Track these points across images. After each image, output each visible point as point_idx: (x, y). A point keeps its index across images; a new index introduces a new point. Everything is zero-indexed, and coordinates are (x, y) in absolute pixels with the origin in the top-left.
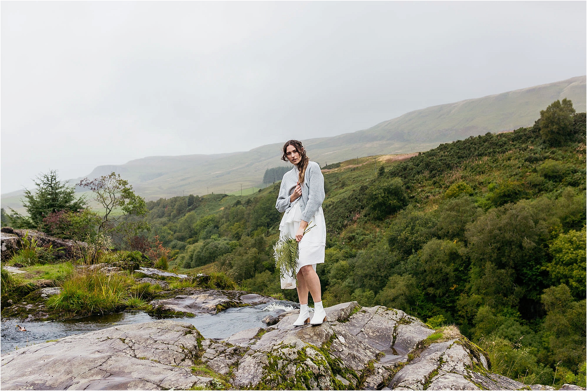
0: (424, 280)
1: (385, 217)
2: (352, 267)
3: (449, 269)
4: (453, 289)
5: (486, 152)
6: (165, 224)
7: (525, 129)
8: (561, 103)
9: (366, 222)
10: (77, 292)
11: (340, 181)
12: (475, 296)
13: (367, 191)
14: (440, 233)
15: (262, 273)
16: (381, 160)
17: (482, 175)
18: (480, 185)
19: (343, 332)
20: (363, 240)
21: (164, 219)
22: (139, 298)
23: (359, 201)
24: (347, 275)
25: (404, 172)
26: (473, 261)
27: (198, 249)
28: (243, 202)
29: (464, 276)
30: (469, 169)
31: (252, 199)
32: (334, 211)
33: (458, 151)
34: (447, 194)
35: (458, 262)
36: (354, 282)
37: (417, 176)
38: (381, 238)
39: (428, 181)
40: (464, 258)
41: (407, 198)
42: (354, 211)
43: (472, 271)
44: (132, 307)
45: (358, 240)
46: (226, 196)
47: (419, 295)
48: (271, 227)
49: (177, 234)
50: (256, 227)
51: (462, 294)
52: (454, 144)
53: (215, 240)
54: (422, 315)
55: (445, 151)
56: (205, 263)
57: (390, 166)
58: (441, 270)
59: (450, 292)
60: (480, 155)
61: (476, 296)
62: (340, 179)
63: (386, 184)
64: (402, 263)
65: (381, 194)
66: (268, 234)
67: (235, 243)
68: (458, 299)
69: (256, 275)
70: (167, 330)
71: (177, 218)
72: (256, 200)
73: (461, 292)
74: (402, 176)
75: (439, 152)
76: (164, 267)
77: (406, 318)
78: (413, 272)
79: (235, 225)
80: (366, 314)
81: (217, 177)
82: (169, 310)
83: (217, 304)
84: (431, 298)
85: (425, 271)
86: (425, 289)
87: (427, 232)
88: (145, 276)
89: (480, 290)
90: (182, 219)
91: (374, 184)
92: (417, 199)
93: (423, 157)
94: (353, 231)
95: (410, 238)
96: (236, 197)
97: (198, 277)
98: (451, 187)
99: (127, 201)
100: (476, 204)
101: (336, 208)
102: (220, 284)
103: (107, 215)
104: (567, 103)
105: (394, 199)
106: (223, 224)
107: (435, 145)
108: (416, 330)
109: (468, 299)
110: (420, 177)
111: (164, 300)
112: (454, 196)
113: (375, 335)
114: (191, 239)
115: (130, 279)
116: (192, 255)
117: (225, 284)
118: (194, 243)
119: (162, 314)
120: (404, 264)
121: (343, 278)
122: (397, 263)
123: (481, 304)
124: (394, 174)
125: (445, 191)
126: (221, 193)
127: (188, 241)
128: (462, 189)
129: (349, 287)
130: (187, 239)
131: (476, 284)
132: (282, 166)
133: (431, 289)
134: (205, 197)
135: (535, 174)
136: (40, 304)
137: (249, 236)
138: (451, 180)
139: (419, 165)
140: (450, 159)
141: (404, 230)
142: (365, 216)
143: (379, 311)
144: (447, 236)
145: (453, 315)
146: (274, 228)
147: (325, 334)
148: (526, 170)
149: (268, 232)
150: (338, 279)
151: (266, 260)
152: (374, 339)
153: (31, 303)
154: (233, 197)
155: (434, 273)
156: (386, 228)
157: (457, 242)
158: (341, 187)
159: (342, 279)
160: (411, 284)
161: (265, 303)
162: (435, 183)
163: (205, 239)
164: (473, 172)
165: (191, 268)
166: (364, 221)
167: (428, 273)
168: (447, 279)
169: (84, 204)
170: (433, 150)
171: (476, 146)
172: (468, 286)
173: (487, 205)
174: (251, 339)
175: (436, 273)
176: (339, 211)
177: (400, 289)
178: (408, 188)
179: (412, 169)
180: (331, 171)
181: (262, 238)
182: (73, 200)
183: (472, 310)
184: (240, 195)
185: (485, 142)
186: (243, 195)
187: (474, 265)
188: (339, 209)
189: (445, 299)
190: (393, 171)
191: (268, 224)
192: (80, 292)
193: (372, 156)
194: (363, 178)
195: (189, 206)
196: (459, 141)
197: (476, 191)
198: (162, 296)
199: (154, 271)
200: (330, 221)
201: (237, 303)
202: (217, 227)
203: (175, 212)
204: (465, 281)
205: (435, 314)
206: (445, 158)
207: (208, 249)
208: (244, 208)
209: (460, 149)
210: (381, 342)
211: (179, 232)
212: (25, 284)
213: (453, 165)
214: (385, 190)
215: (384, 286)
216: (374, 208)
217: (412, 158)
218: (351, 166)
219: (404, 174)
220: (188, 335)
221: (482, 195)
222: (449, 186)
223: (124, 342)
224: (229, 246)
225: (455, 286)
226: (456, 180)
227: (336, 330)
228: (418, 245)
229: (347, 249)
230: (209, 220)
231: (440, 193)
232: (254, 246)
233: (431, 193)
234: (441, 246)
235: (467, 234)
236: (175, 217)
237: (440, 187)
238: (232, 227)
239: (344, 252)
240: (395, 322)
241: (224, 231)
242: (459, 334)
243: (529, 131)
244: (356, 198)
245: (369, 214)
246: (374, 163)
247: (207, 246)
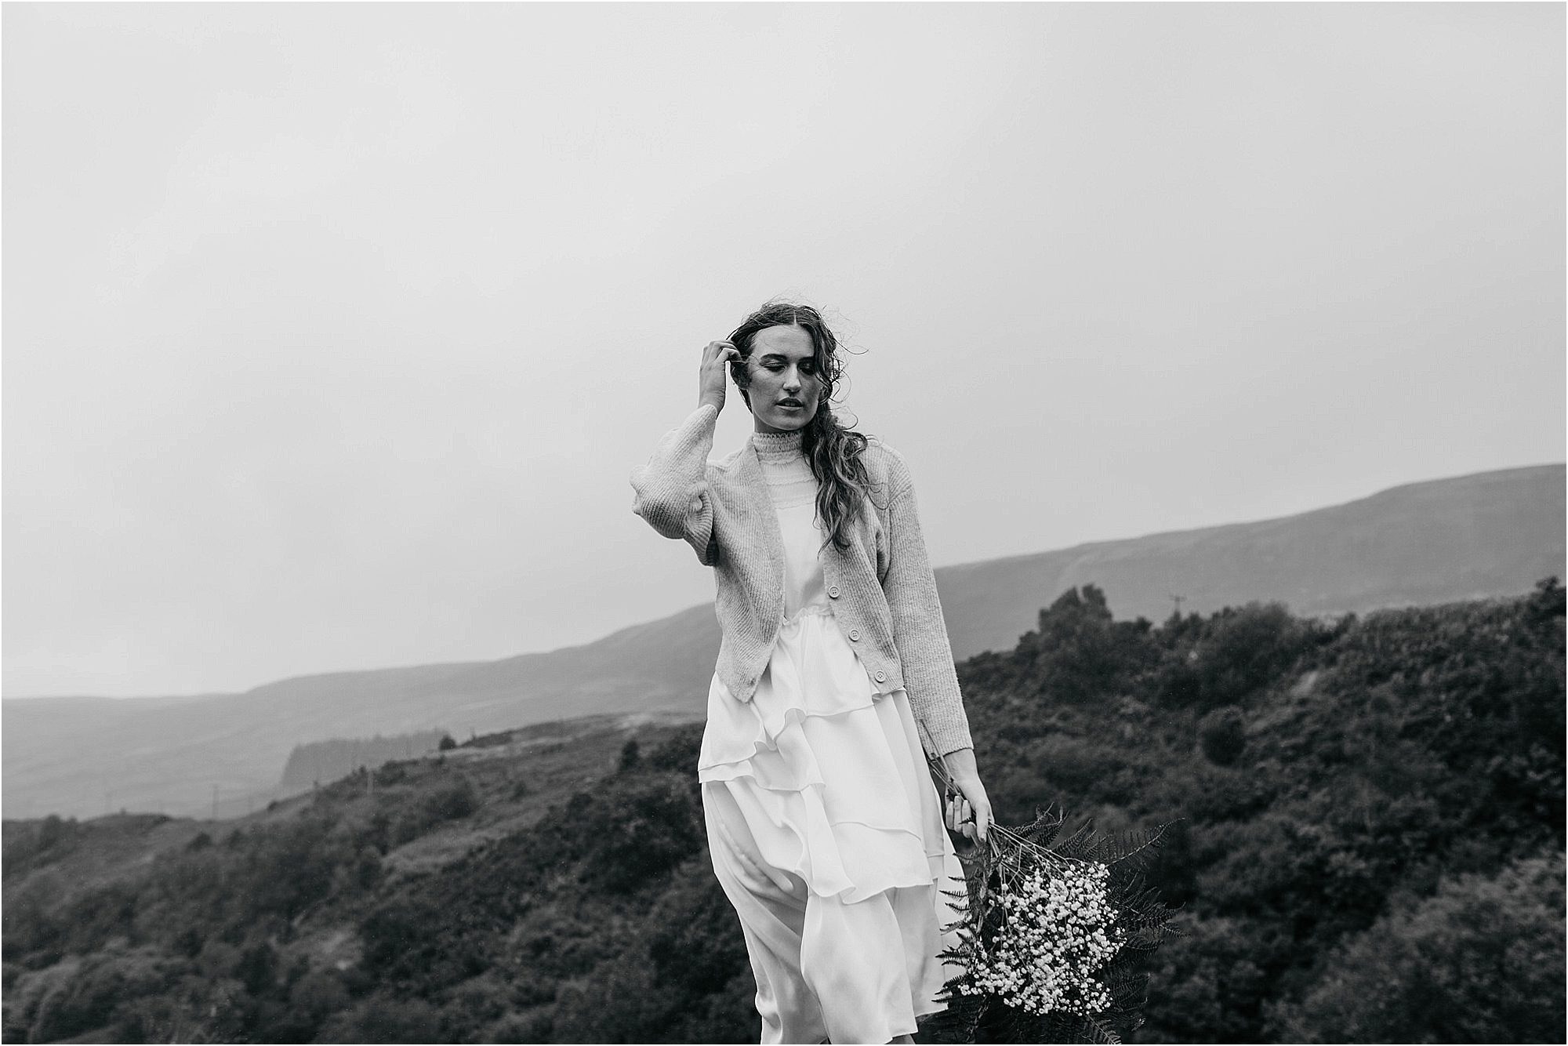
1: (638, 884)
7: (996, 657)
8: (1080, 594)
9: (583, 899)
11: (511, 782)
13: (590, 811)
16: (625, 725)
20: (572, 950)
23: (566, 837)
27: (59, 986)
28: (217, 840)
31: (246, 831)
42: (551, 865)
45: (560, 951)
46: (163, 819)
48: (298, 913)
50: (254, 913)
53: (118, 956)
57: (650, 743)
62: (511, 776)
63: (641, 788)
66: (288, 936)
67: (180, 963)
72: (259, 836)
74: (685, 768)
79: (187, 908)
81: (141, 763)
91: (608, 789)
94: (546, 924)
95: (708, 944)
96: (196, 823)
101: (498, 859)
104: (1095, 596)
105: (665, 834)
106: (148, 906)
114: (38, 955)
124: (663, 763)
127: (28, 957)
130: (23, 952)
134: (97, 823)
135: (1024, 771)
137: (226, 941)
141: (692, 920)
142: (583, 880)
146: (308, 917)
148: (1003, 759)
149: (288, 929)
154: (186, 823)
156: (638, 914)
158: (514, 798)
163: (83, 951)
166: (579, 896)
176: (506, 865)
180: (486, 753)
181: (268, 947)
184: (209, 818)
186: (219, 817)
188: (506, 860)
190: (662, 754)
191: (290, 903)
193: (601, 716)
194: (579, 774)
195: (45, 848)
202: (127, 915)
207: (90, 987)
208: (219, 856)
214: (640, 805)
216: (607, 858)
218: (541, 741)
224: (159, 976)
229: (528, 979)
230: (104, 893)
232: (238, 973)
238: (175, 914)
239: (519, 988)
241: (148, 926)
243: (1007, 660)
244: (558, 829)
245: (593, 876)
246: (606, 735)
247: (89, 977)
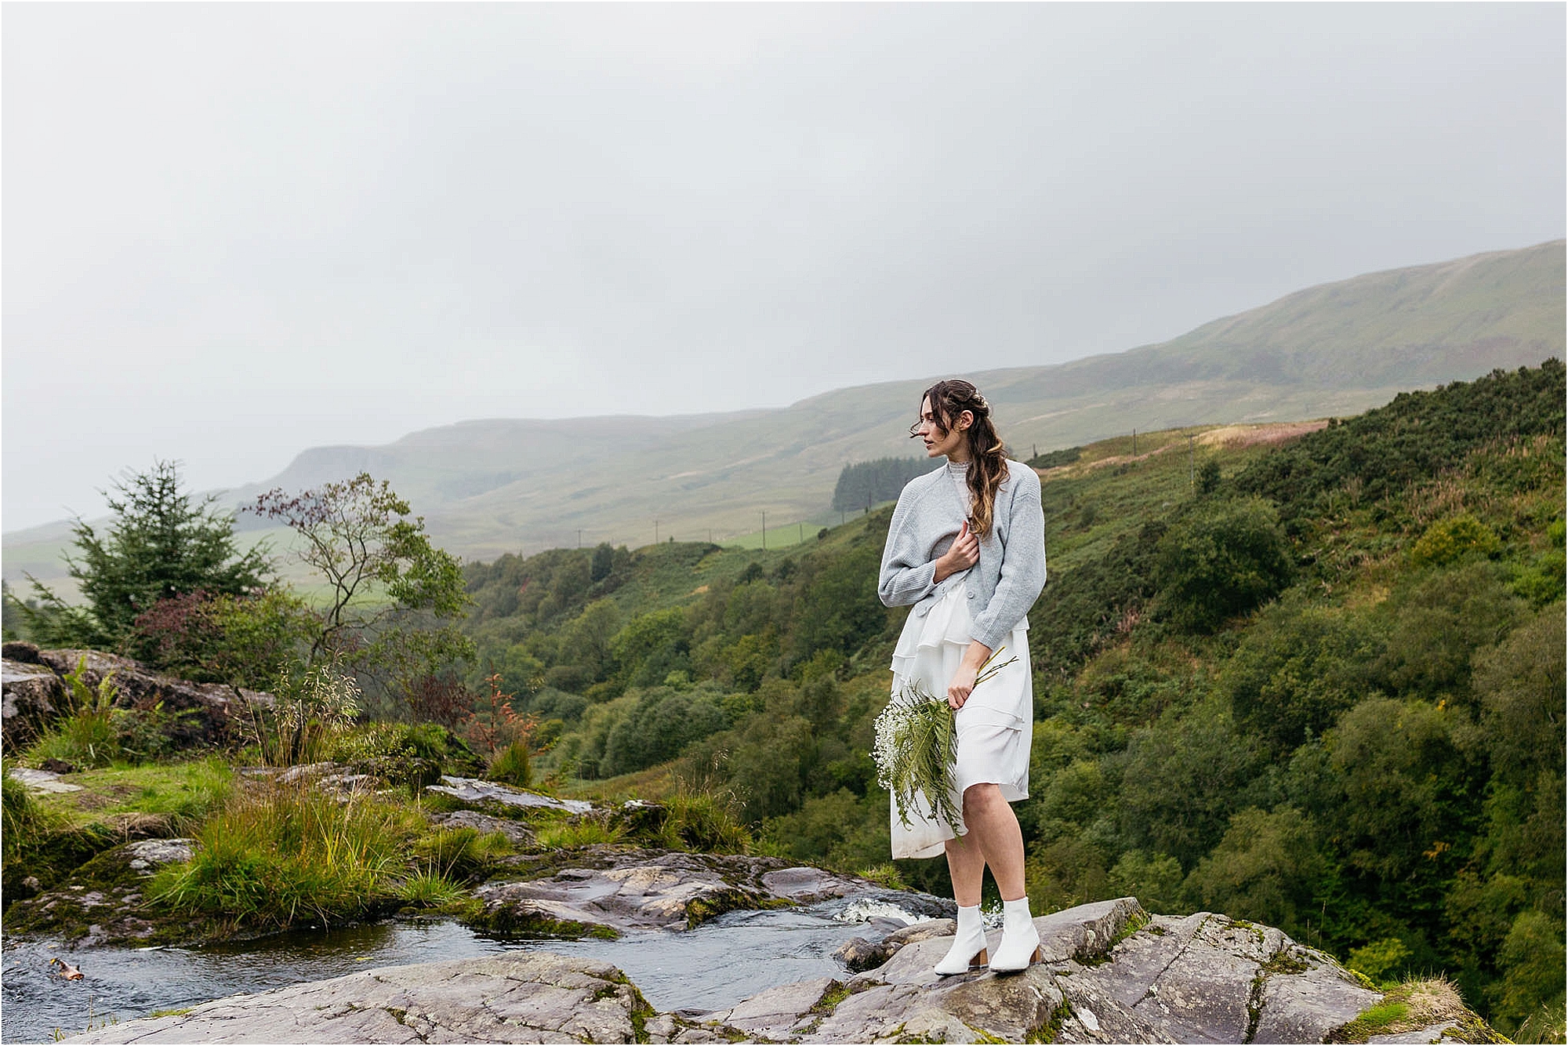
0: (1343, 825)
1: (1220, 624)
2: (1114, 782)
3: (1423, 792)
4: (1432, 854)
5: (1543, 421)
6: (518, 637)
9: (1158, 640)
10: (244, 857)
11: (1079, 508)
12: (1502, 881)
13: (1164, 542)
14: (1393, 675)
15: (826, 798)
16: (1208, 440)
17: (1529, 492)
18: (1521, 524)
19: (1094, 997)
20: (1147, 696)
21: (516, 621)
22: (441, 876)
23: (1138, 572)
24: (1095, 807)
25: (1281, 483)
26: (1498, 769)
27: (624, 719)
28: (769, 571)
29: (1470, 815)
30: (1488, 474)
31: (797, 561)
32: (1058, 603)
33: (1454, 416)
34: (1419, 554)
35: (1451, 770)
36: (1118, 831)
37: (1324, 493)
38: (1206, 689)
39: (1358, 512)
40: (1469, 757)
41: (1290, 563)
42: (1121, 602)
43: (1493, 801)
44: (419, 904)
45: (1134, 697)
46: (715, 548)
47: (1326, 875)
48: (856, 649)
49: (558, 669)
50: (810, 650)
51: (1461, 873)
52: (1441, 393)
53: (679, 690)
54: (1335, 937)
55: (1414, 414)
56: (644, 764)
57: (1237, 461)
58: (1397, 793)
59: (1423, 866)
60: (1526, 430)
61: (1508, 879)
62: (1078, 500)
63: (1221, 517)
64: (1273, 770)
65: (1205, 551)
66: (847, 672)
67: (740, 699)
68: (1448, 888)
69: (808, 803)
70: (537, 985)
71: (557, 617)
72: (811, 565)
73: (1459, 866)
74: (1274, 492)
75: (1393, 420)
76: (516, 777)
77: (1292, 954)
78: (1305, 799)
79: (742, 642)
80: (1165, 939)
81: (687, 488)
82: (537, 915)
83: (690, 898)
84: (1361, 884)
85: (1345, 797)
86: (1343, 854)
87: (1354, 674)
88: (459, 805)
89: (1520, 862)
90: (576, 623)
91: (1185, 517)
92: (1321, 567)
93: (1344, 433)
94: (1118, 667)
95: (1299, 692)
96: (747, 552)
97: (627, 812)
98: (1430, 532)
99: (405, 565)
100: (1509, 587)
101: (1063, 594)
102: (698, 834)
103: (338, 608)
105: (1250, 568)
106: (705, 639)
107: (1381, 398)
108: (1323, 991)
109: (1478, 887)
110: (1333, 496)
111: (522, 885)
112: (1438, 559)
113: (1191, 1006)
114: (601, 687)
115: (413, 813)
116: (604, 736)
117: (714, 835)
118: (610, 698)
119: (514, 927)
120: (1279, 776)
121: (1085, 817)
122: (1256, 771)
123: (1522, 904)
124: (1247, 486)
125: (1413, 545)
126: (699, 540)
127: (591, 690)
128: (1464, 539)
129: (1102, 844)
130: (586, 685)
131: (1506, 841)
132: (894, 457)
133: (1365, 854)
134: (646, 553)
136: (127, 890)
137: (784, 677)
138: (1429, 509)
139: (1330, 458)
140: (1427, 441)
141: (1281, 667)
142: (1157, 619)
143: (1205, 929)
144: (1416, 686)
145: (1431, 939)
146: (865, 654)
147: (1035, 1001)
149: (846, 666)
150: (1068, 820)
151: (839, 757)
152: (1191, 1019)
153: (99, 890)
154: (738, 554)
155: (1372, 803)
156: (1221, 657)
157: (1446, 707)
158: (1082, 526)
159: (1080, 820)
160: (1300, 840)
161: (840, 897)
162: (1379, 517)
163: (645, 684)
164: (1501, 483)
165: (600, 777)
166: (1153, 636)
167: (1354, 803)
168: (1416, 823)
169: (265, 569)
170: (1373, 413)
171: (1511, 401)
172: (1480, 847)
173: (1544, 590)
174: (802, 1016)
175: (1380, 805)
176: (1073, 601)
177: (1265, 853)
178: (1293, 531)
179: (1308, 472)
180: (1054, 475)
181: (829, 685)
182: (228, 557)
183: (1493, 924)
184: (758, 547)
185: (1538, 389)
186: (769, 546)
187: (1501, 779)
188: (1072, 595)
189: (1407, 888)
190: (1248, 477)
191: (846, 639)
192: (253, 855)
193: (1181, 429)
195: (599, 579)
196: (1457, 385)
197: (1512, 545)
198: (512, 872)
199: (489, 790)
200: (1045, 633)
201: (753, 895)
202: (683, 647)
203: (550, 598)
204: (1472, 830)
205: (1374, 935)
206: (1413, 437)
207: (654, 719)
208: (771, 588)
209: (1460, 411)
210: (1213, 1028)
211: (564, 662)
212: (78, 826)
213: (1439, 461)
214: (1219, 536)
215: (1214, 844)
216: (1187, 593)
217: (1308, 435)
218: (1112, 460)
219: (1281, 488)
220: (605, 1002)
221: (1528, 558)
222: (1424, 528)
223: (401, 1022)
224: (721, 710)
225: (1440, 846)
226: (1447, 509)
227: (1071, 990)
228: (1325, 714)
229: (1098, 724)
230: (662, 625)
231: (1395, 549)
232: (801, 709)
233: (1368, 548)
234: (1395, 717)
235: (1478, 681)
236: (550, 613)
237: (1394, 531)
238: (731, 648)
239: (1088, 733)
240: (1258, 965)
241: (705, 660)
242: (1460, 1005)
244: (1129, 562)
245: (1169, 614)
246: (1186, 452)
247: (650, 710)
